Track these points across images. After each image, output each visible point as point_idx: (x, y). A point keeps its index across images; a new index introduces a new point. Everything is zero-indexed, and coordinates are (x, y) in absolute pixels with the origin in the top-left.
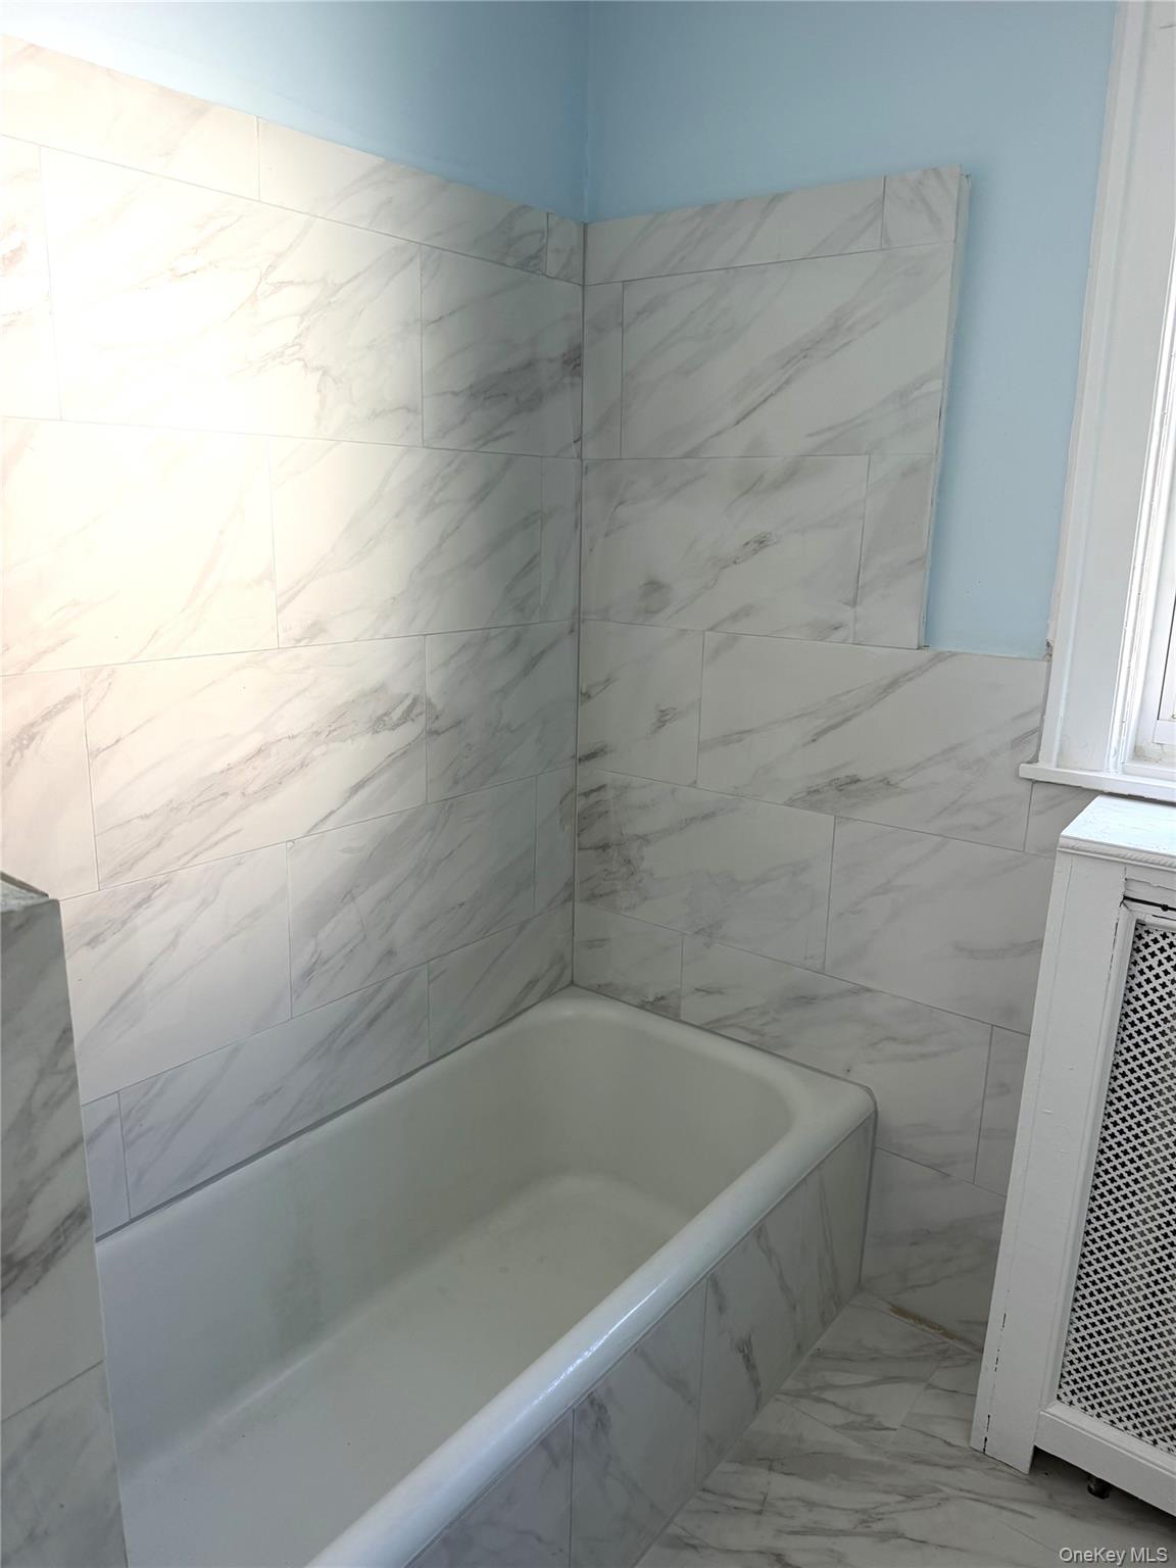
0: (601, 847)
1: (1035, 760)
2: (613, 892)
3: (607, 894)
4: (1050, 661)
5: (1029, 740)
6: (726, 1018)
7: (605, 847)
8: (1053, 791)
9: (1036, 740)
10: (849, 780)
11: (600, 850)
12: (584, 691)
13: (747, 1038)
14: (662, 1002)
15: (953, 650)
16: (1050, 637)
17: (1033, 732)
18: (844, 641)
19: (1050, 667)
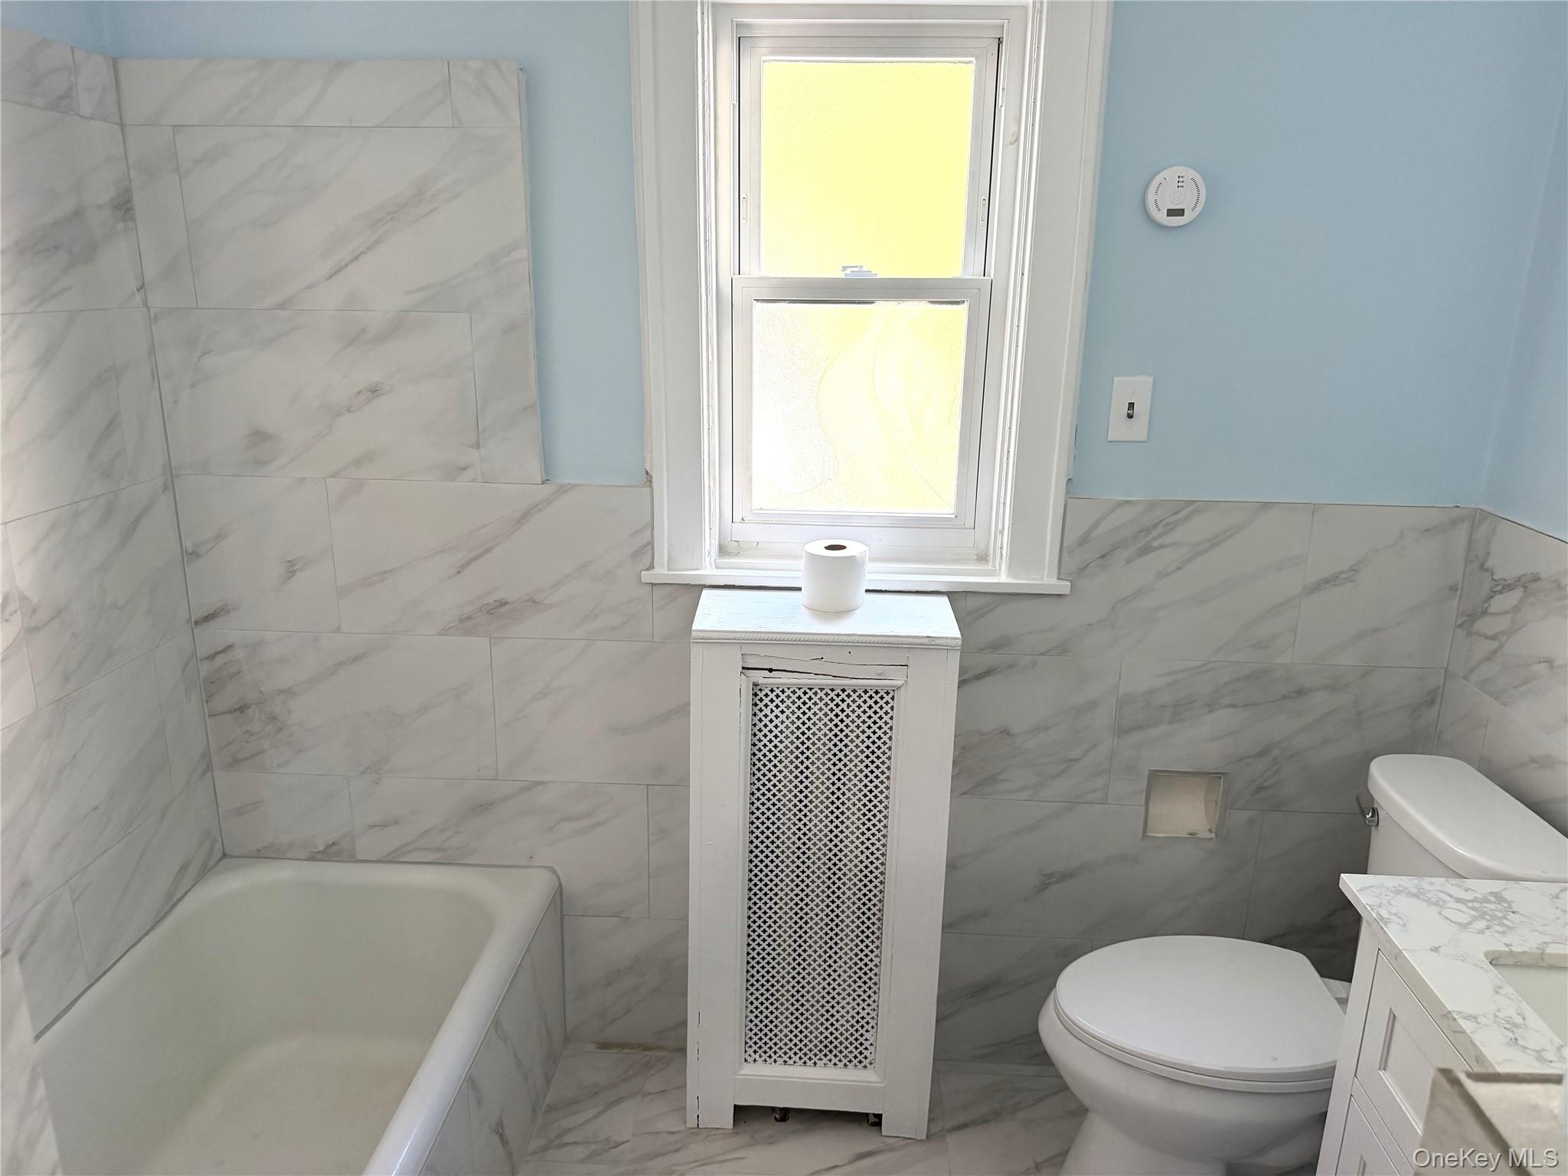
0: (238, 709)
1: (651, 567)
2: (261, 752)
3: (252, 756)
4: (651, 487)
5: (645, 551)
6: (406, 845)
7: (242, 709)
8: (667, 590)
9: (650, 551)
10: (498, 604)
11: (238, 712)
12: (190, 550)
13: (430, 857)
14: (335, 848)
15: (573, 482)
16: (648, 469)
17: (646, 546)
18: (473, 480)
19: (652, 492)
